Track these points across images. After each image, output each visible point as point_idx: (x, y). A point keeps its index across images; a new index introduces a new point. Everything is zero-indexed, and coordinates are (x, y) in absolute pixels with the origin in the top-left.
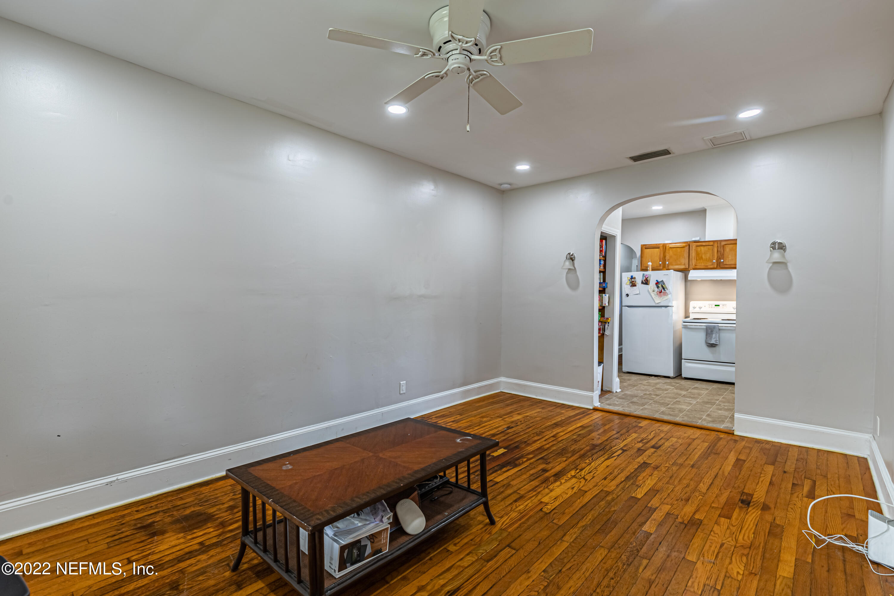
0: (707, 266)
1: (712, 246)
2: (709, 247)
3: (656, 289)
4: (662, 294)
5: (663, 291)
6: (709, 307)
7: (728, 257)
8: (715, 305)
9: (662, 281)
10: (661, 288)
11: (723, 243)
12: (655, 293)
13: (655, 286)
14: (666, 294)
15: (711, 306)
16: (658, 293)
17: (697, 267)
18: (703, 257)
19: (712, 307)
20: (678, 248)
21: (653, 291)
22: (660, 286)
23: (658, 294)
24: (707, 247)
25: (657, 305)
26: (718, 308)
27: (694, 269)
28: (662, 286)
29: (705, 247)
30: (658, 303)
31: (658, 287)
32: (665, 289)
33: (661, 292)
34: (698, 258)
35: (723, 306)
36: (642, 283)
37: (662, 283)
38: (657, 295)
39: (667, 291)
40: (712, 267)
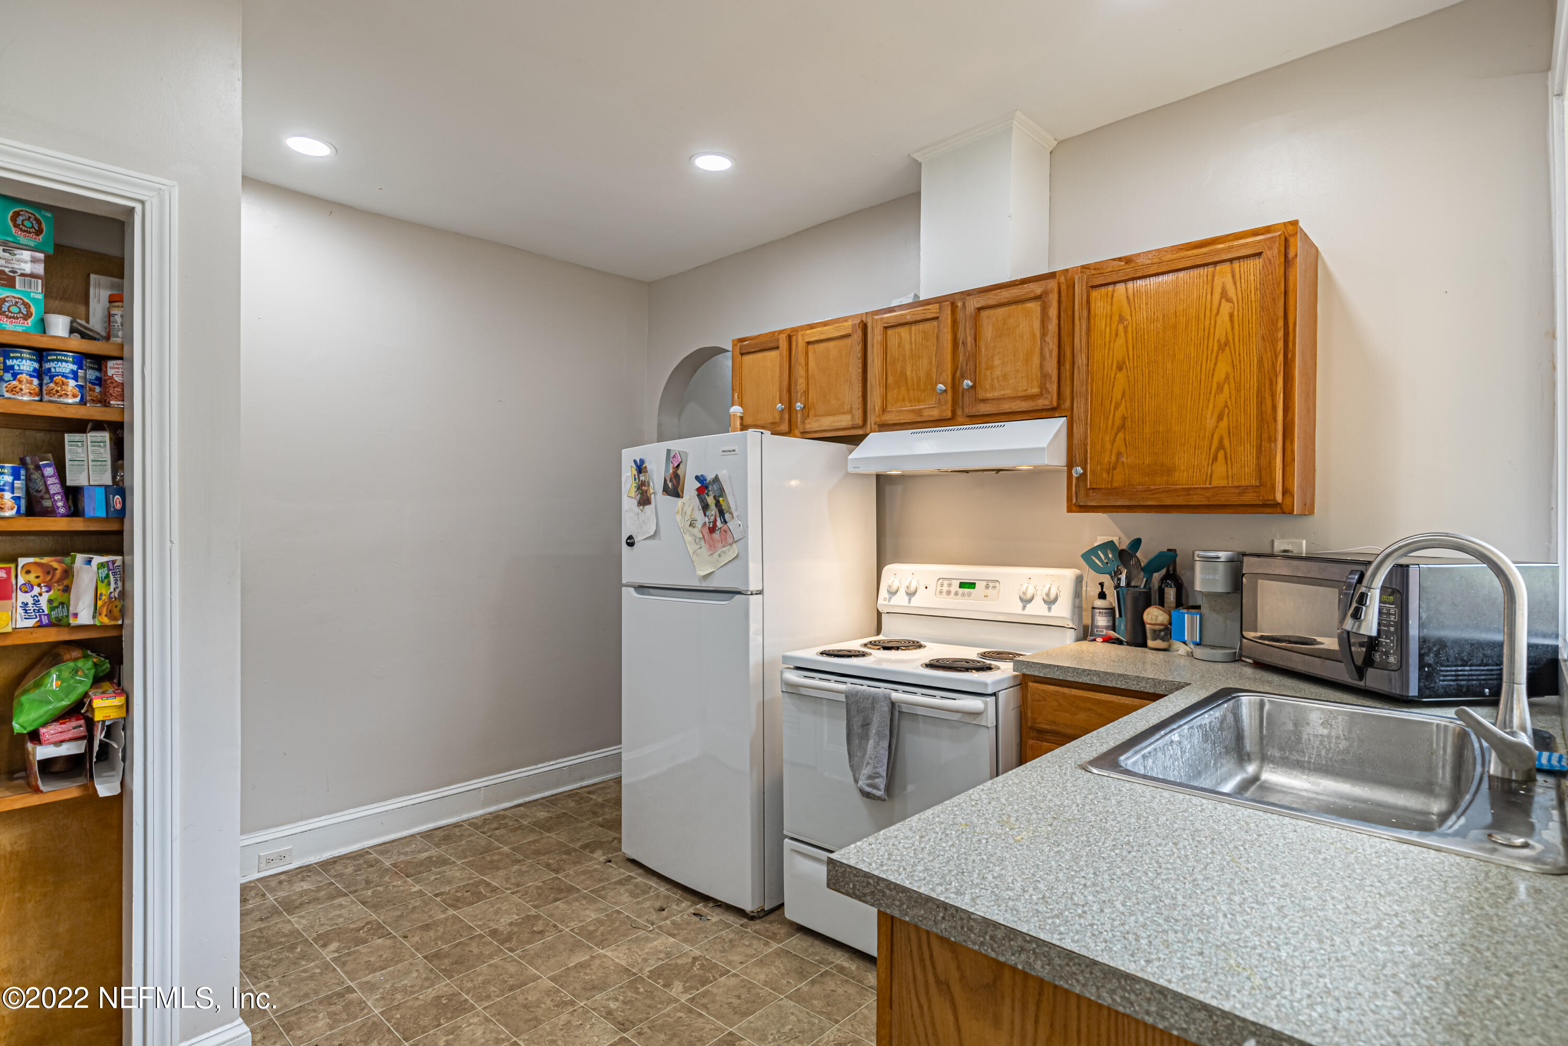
0: (919, 412)
1: (935, 323)
2: (927, 326)
3: (700, 518)
4: (716, 535)
5: (719, 524)
6: (941, 592)
7: (991, 368)
8: (962, 585)
9: (716, 479)
10: (713, 511)
11: (973, 303)
12: (696, 531)
13: (696, 501)
14: (728, 539)
15: (945, 588)
16: (706, 531)
17: (889, 418)
18: (909, 373)
19: (949, 593)
20: (832, 344)
21: (691, 525)
22: (710, 500)
23: (706, 537)
24: (921, 326)
25: (704, 585)
26: (969, 595)
27: (884, 427)
28: (718, 504)
29: (913, 328)
30: (706, 577)
31: (705, 507)
32: (727, 516)
33: (712, 530)
34: (890, 380)
35: (987, 587)
36: (666, 490)
37: (715, 487)
38: (702, 542)
39: (731, 525)
40: (935, 414)
